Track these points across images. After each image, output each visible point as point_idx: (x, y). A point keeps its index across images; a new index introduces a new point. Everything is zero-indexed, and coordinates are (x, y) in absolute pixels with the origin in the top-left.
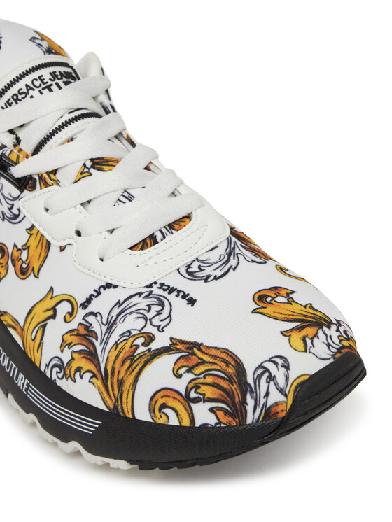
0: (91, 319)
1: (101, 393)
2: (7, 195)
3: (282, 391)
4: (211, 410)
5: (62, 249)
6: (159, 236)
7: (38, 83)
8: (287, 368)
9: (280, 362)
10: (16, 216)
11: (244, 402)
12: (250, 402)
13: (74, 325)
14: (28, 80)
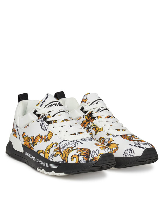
0: (60, 146)
1: (61, 157)
2: (45, 125)
3: (97, 155)
4: (83, 157)
5: (56, 135)
6: (76, 134)
7: (55, 104)
8: (99, 151)
9: (98, 150)
10: (46, 129)
11: (89, 156)
12: (91, 156)
13: (57, 147)
14: (53, 103)
